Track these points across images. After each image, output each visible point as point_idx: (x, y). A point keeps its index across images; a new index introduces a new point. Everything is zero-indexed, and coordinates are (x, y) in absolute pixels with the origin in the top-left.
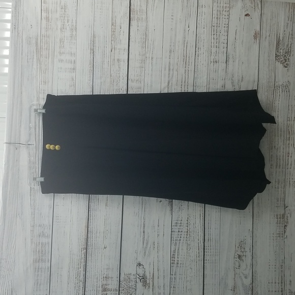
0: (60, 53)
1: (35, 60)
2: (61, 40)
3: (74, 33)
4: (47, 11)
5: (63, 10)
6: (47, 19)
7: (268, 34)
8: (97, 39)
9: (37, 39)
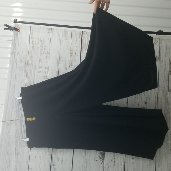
0: (39, 67)
1: (24, 71)
2: (40, 60)
3: (48, 56)
4: (33, 43)
5: (42, 43)
6: (33, 47)
7: (164, 59)
8: (61, 60)
9: (26, 59)
